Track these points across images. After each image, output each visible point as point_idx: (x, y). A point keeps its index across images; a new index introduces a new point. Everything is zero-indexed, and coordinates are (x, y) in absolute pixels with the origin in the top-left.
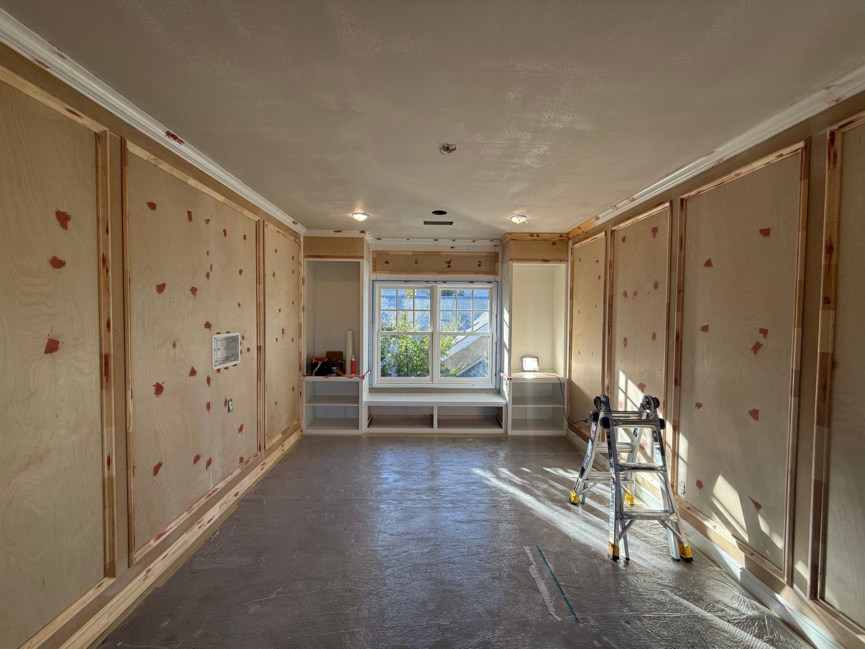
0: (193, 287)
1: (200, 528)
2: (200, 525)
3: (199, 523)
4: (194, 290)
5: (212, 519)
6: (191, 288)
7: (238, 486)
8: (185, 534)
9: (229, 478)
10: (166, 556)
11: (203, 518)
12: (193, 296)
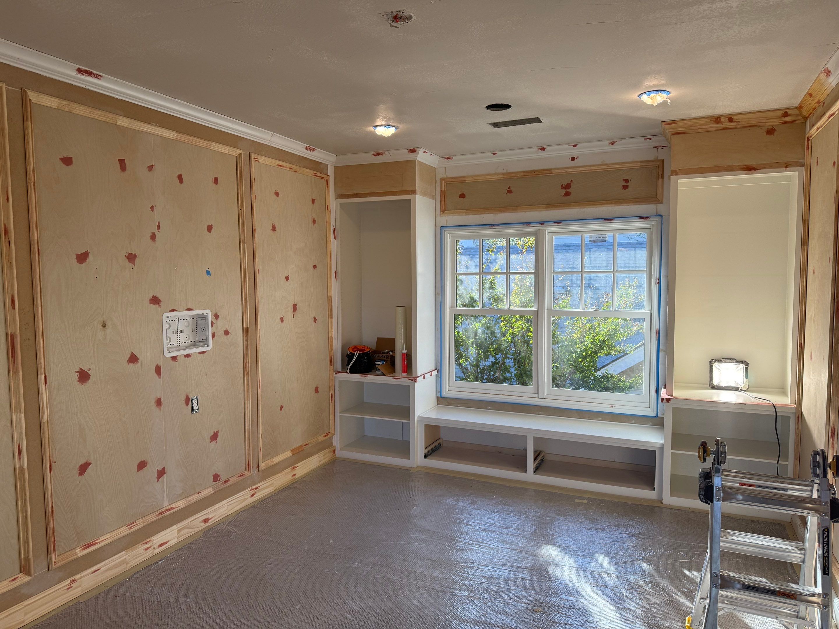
0: (130, 254)
1: (146, 549)
2: (146, 546)
3: (146, 543)
4: (131, 258)
5: (166, 543)
6: (127, 255)
7: (209, 510)
8: (124, 552)
9: (195, 498)
10: (97, 570)
11: (151, 539)
12: (131, 265)
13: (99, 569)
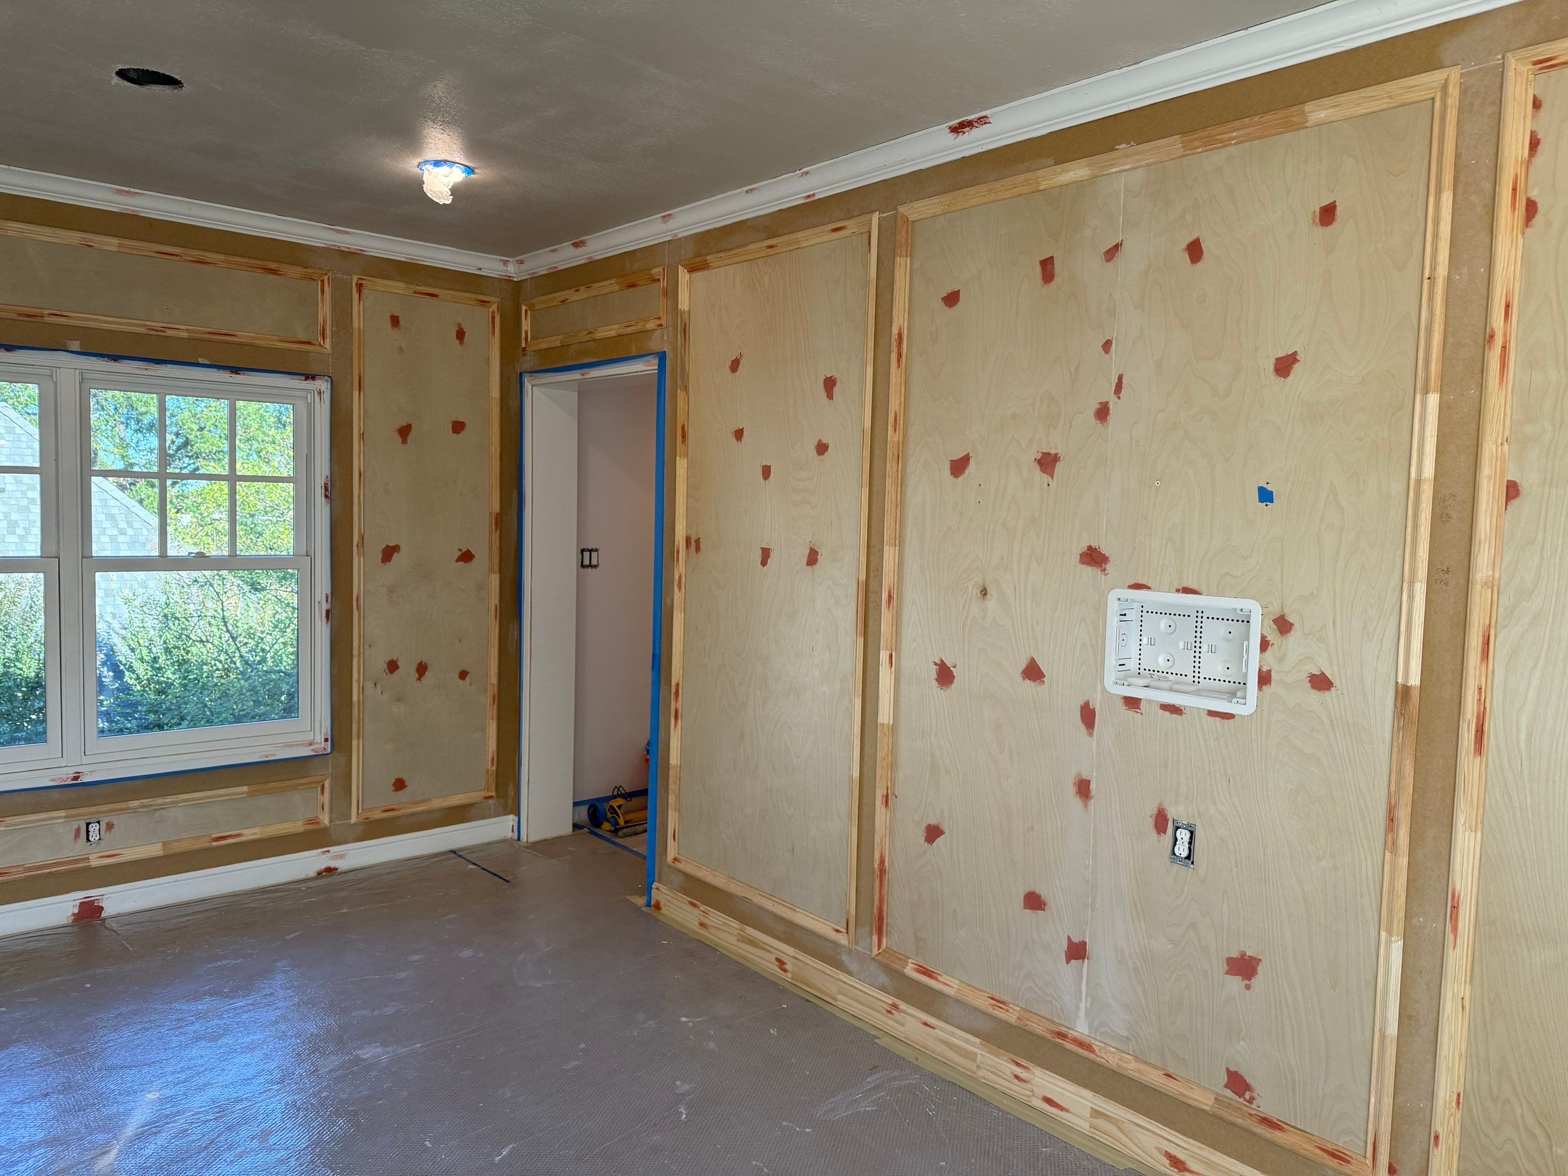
0: (1046, 455)
1: (1017, 1077)
2: (1018, 1071)
3: (1018, 1064)
4: (1047, 462)
5: (1062, 1109)
6: (1039, 456)
8: (977, 1040)
10: (929, 1026)
11: (1030, 1067)
12: (1046, 478)
13: (933, 1028)
